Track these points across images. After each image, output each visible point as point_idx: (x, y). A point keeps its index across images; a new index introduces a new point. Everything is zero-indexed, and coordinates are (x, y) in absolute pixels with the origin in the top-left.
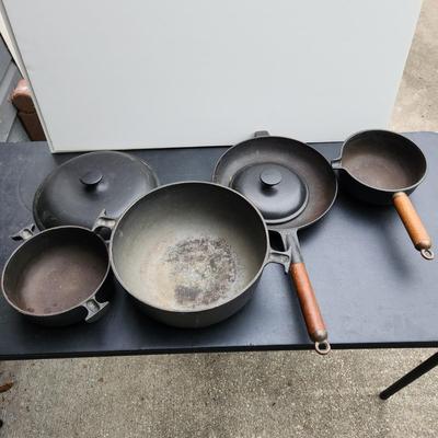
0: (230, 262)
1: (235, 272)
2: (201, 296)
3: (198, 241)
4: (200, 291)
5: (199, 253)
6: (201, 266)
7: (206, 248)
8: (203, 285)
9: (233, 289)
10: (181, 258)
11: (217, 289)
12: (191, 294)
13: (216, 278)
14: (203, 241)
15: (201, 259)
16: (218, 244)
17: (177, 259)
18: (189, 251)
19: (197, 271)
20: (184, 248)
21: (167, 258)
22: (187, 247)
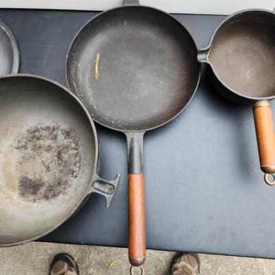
0: (76, 156)
1: (79, 167)
2: (43, 190)
3: (48, 128)
4: (43, 184)
5: (48, 142)
6: (47, 156)
7: (55, 137)
8: (47, 178)
9: (74, 186)
10: (30, 146)
11: (59, 184)
12: (33, 187)
13: (61, 171)
14: (54, 129)
15: (49, 149)
16: (68, 134)
17: (25, 147)
18: (38, 139)
19: (43, 162)
20: (34, 135)
21: (16, 145)
22: (37, 134)
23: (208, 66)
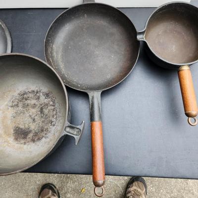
0: (54, 111)
1: (56, 119)
2: (31, 135)
3: (34, 91)
4: (30, 131)
5: (33, 102)
6: (33, 111)
7: (38, 98)
8: (33, 127)
9: (52, 132)
10: (20, 105)
11: (42, 131)
12: (23, 134)
13: (43, 122)
14: (37, 92)
15: (34, 106)
16: (47, 95)
17: (17, 106)
18: (26, 99)
19: (30, 116)
20: (23, 97)
21: (11, 104)
22: (25, 96)
23: (145, 43)
